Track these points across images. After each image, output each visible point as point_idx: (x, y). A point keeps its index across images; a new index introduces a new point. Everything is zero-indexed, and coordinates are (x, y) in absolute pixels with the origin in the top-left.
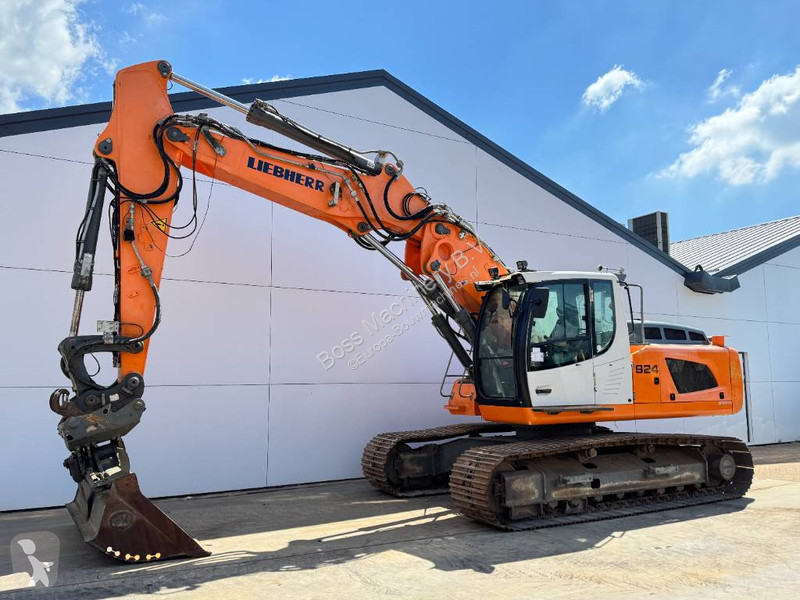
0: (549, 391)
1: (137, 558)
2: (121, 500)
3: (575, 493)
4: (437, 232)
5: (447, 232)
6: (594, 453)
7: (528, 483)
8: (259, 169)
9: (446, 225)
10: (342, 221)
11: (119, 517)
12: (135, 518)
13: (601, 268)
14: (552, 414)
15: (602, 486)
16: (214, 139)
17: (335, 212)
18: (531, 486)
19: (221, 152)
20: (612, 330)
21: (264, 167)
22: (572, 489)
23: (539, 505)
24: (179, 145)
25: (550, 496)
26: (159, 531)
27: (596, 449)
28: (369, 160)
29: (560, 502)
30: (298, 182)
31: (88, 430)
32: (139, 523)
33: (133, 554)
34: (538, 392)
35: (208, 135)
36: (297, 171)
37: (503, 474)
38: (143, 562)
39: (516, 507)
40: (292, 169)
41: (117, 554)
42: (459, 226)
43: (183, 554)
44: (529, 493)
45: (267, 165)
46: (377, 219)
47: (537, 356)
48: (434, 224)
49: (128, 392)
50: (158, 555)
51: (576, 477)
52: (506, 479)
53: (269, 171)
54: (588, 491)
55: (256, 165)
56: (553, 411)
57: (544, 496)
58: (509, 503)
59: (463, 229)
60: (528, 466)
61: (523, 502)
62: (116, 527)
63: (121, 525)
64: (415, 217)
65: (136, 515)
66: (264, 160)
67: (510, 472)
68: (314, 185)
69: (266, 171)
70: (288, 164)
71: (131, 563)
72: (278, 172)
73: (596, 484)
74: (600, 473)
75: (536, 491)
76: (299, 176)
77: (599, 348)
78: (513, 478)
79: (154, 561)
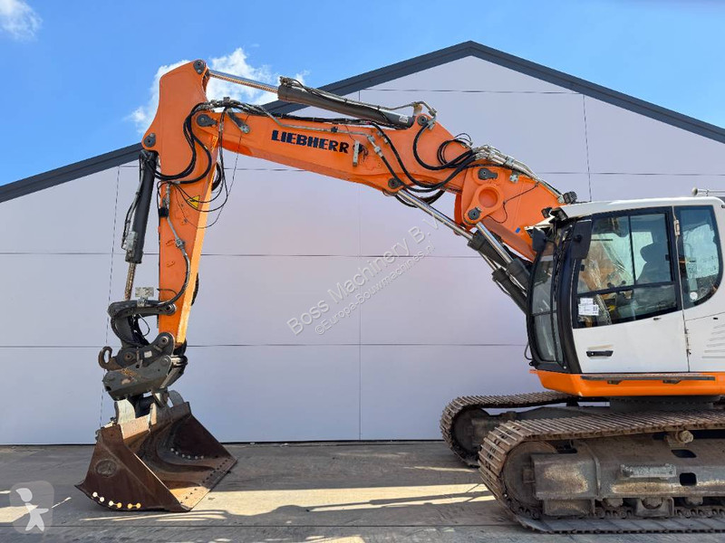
0: (609, 354)
1: (119, 505)
2: (107, 449)
3: (652, 489)
4: (480, 178)
5: (494, 176)
6: (688, 438)
7: (571, 470)
8: (283, 140)
9: (492, 169)
10: (370, 180)
11: (105, 465)
12: (118, 467)
13: (696, 192)
14: (613, 382)
15: (699, 484)
16: (238, 119)
17: (362, 171)
18: (576, 475)
19: (245, 129)
20: (716, 272)
21: (287, 138)
22: (647, 484)
23: (589, 501)
24: (208, 129)
25: (609, 490)
26: (140, 482)
27: (691, 432)
28: (401, 115)
29: (625, 500)
30: (321, 147)
31: (123, 383)
32: (122, 472)
33: (116, 502)
34: (589, 354)
35: (232, 115)
36: (320, 137)
37: (533, 457)
38: (124, 510)
39: (550, 500)
40: (314, 136)
41: (102, 499)
42: (508, 169)
43: (162, 507)
44: (573, 484)
45: (290, 135)
46: (406, 173)
47: (587, 308)
48: (476, 170)
49: (159, 349)
50: (138, 506)
51: (646, 469)
52: (536, 463)
53: (293, 141)
54: (675, 488)
55: (279, 137)
56: (614, 379)
57: (597, 491)
58: (540, 495)
59: (515, 171)
60: (579, 449)
61: (564, 494)
62: (101, 474)
63: (105, 473)
64: (452, 165)
65: (119, 465)
66: (288, 132)
67: (547, 455)
68: (338, 148)
69: (289, 141)
70: (311, 131)
71: (114, 509)
72: (302, 140)
73: (688, 479)
74: (697, 465)
75: (584, 482)
76: (323, 141)
77: (694, 296)
78: (547, 462)
79: (134, 510)
